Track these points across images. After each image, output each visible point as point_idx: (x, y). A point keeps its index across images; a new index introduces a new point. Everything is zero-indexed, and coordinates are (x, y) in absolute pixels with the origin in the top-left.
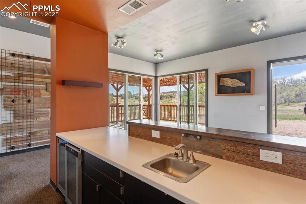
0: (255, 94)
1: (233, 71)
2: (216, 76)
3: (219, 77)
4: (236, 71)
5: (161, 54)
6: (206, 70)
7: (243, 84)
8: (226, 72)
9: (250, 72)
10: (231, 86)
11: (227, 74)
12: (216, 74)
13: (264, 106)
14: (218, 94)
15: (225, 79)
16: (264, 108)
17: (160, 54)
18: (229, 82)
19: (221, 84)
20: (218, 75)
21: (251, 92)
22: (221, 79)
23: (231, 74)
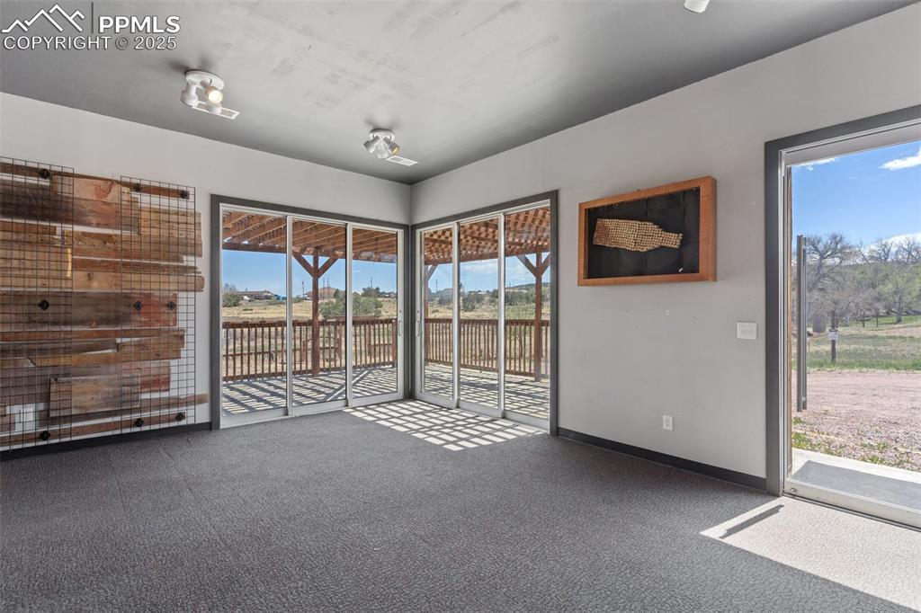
0: (718, 279)
1: (638, 190)
2: (580, 214)
3: (593, 216)
4: (649, 190)
5: (388, 141)
6: (554, 196)
7: (673, 240)
8: (613, 197)
9: (698, 190)
10: (631, 247)
11: (619, 204)
12: (580, 204)
13: (754, 325)
14: (589, 277)
15: (610, 223)
16: (751, 332)
17: (385, 139)
18: (627, 235)
19: (597, 242)
20: (589, 210)
21: (700, 269)
22: (599, 222)
23: (629, 203)
